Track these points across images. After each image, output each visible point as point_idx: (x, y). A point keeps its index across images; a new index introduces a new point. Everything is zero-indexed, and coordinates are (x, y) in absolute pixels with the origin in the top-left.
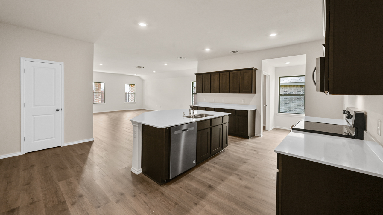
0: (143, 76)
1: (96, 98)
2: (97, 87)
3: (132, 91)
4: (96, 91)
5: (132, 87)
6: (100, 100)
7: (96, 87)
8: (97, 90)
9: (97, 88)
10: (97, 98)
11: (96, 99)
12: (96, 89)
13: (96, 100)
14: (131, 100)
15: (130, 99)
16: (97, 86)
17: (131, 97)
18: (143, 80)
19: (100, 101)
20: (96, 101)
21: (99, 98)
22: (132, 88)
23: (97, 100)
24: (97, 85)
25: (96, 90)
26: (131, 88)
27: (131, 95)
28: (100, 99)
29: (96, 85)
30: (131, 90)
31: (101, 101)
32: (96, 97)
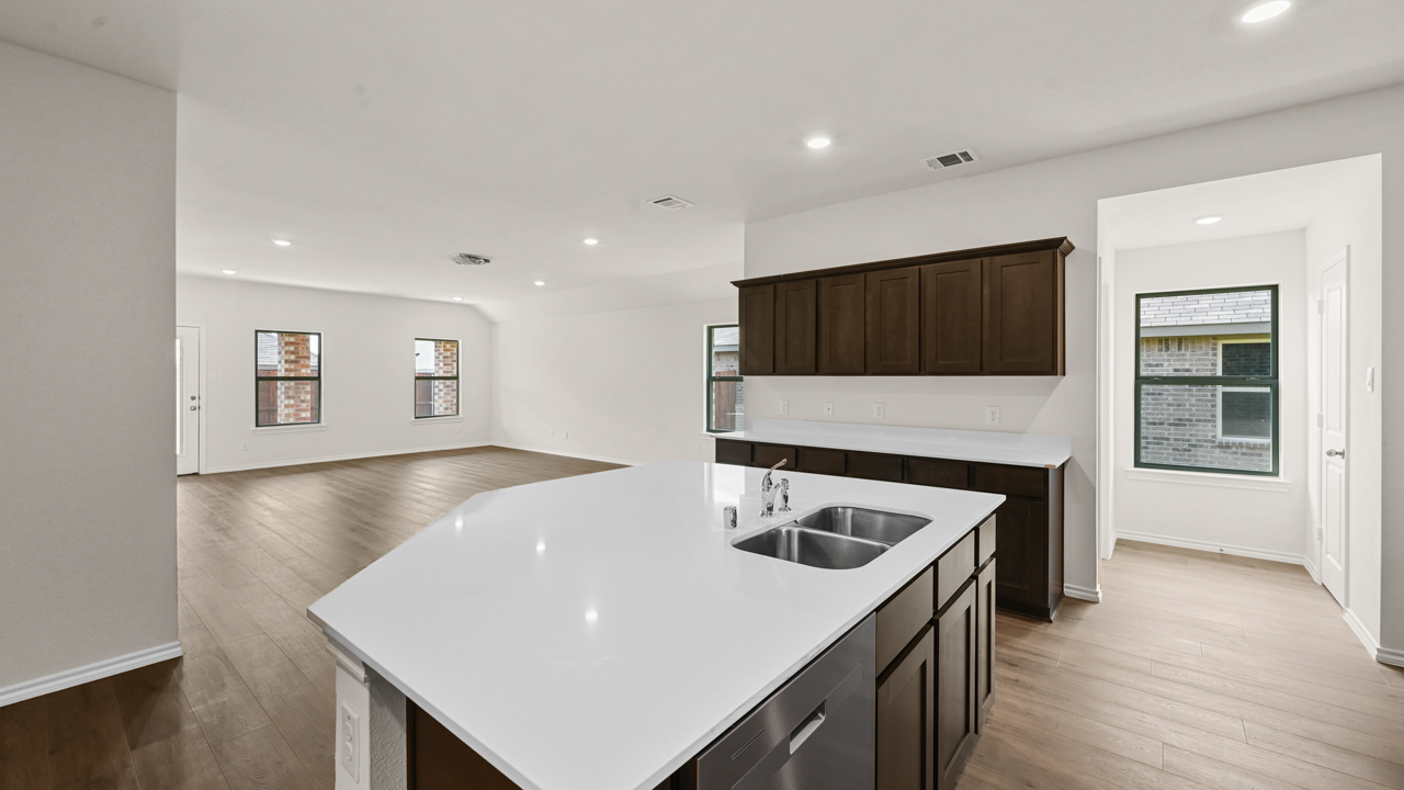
0: (490, 306)
1: (287, 402)
2: (292, 353)
3: (445, 368)
4: (286, 370)
5: (448, 354)
6: (304, 410)
7: (286, 352)
8: (293, 366)
9: (293, 357)
10: (292, 402)
11: (287, 406)
12: (286, 361)
13: (286, 411)
14: (445, 405)
15: (441, 401)
16: (292, 348)
17: (442, 394)
18: (490, 323)
19: (303, 415)
20: (288, 415)
21: (303, 401)
22: (445, 357)
23: (291, 411)
24: (291, 343)
25: (287, 366)
26: (441, 357)
27: (442, 387)
28: (304, 405)
29: (286, 344)
30: (441, 364)
31: (309, 414)
32: (288, 397)
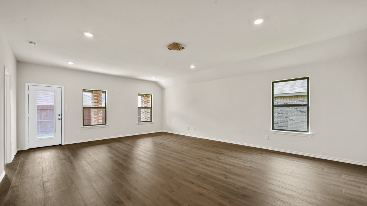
1: (94, 116)
2: (96, 99)
3: (145, 105)
4: (94, 105)
5: (146, 100)
6: (100, 119)
7: (94, 99)
8: (96, 104)
9: (96, 101)
10: (96, 116)
11: (94, 118)
12: (94, 102)
13: (94, 120)
14: (145, 117)
15: (144, 116)
16: (96, 98)
17: (144, 114)
19: (100, 121)
21: (100, 116)
22: (145, 101)
23: (96, 120)
24: (96, 96)
25: (94, 104)
26: (144, 101)
27: (144, 111)
28: (100, 118)
29: (94, 96)
30: (144, 104)
31: (102, 121)
32: (95, 115)
